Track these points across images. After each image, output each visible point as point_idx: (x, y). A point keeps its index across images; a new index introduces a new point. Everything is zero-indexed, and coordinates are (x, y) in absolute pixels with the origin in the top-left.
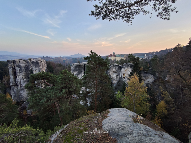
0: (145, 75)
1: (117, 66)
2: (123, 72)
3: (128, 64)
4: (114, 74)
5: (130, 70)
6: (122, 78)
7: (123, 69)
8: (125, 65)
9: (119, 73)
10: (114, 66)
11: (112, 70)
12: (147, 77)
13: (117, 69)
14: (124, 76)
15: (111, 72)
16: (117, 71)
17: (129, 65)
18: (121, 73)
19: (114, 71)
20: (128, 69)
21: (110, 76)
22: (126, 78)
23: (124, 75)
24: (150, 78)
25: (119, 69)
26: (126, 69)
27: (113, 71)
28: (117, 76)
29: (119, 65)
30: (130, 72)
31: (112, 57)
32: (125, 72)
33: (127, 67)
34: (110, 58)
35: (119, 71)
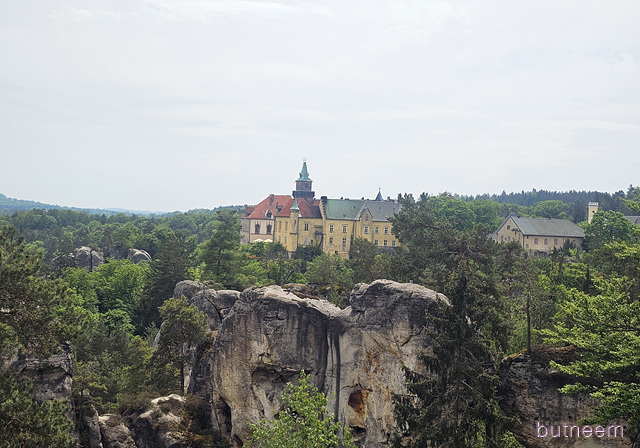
1: (287, 306)
2: (351, 376)
3: (389, 292)
4: (261, 394)
5: (408, 349)
7: (345, 341)
8: (370, 305)
11: (246, 348)
13: (290, 340)
14: (359, 411)
15: (237, 376)
16: (292, 362)
17: (397, 303)
18: (331, 381)
19: (266, 361)
20: (393, 346)
21: (227, 411)
22: (381, 439)
23: (356, 400)
25: (312, 339)
26: (370, 339)
27: (254, 360)
29: (314, 301)
30: (408, 373)
31: (283, 220)
32: (367, 370)
33: (383, 324)
34: (269, 228)
35: (312, 360)
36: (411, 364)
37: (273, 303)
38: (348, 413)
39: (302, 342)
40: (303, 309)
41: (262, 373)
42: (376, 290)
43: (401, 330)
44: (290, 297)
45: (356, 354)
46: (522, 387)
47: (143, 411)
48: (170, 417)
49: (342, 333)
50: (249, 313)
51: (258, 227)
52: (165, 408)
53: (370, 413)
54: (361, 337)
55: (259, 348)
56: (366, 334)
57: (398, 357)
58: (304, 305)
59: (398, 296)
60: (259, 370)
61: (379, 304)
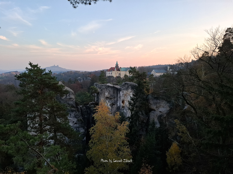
0: (155, 101)
1: (111, 87)
2: (122, 98)
3: (128, 84)
4: (107, 101)
5: (131, 93)
6: (121, 108)
7: (121, 92)
8: (125, 86)
9: (116, 99)
10: (106, 88)
11: (104, 94)
12: (158, 105)
13: (112, 93)
14: (123, 104)
15: (103, 99)
16: (112, 96)
18: (119, 99)
19: (108, 96)
20: (129, 93)
22: (127, 108)
23: (123, 102)
24: (163, 107)
25: (115, 92)
26: (125, 92)
28: (113, 104)
29: (116, 86)
30: (131, 97)
31: (114, 72)
32: (125, 97)
33: (127, 89)
34: (111, 73)
35: (115, 95)
36: (132, 96)
37: (109, 86)
38: (122, 104)
39: (114, 93)
40: (114, 87)
41: (107, 98)
42: (126, 84)
43: (130, 90)
44: (112, 85)
45: (123, 95)
46: (150, 99)
47: (88, 105)
48: (92, 105)
49: (120, 91)
50: (105, 88)
51: (109, 73)
52: (91, 104)
53: (125, 104)
54: (123, 92)
55: (107, 94)
56: (124, 91)
57: (129, 95)
58: (114, 86)
59: (129, 85)
60: (107, 97)
61: (126, 86)
